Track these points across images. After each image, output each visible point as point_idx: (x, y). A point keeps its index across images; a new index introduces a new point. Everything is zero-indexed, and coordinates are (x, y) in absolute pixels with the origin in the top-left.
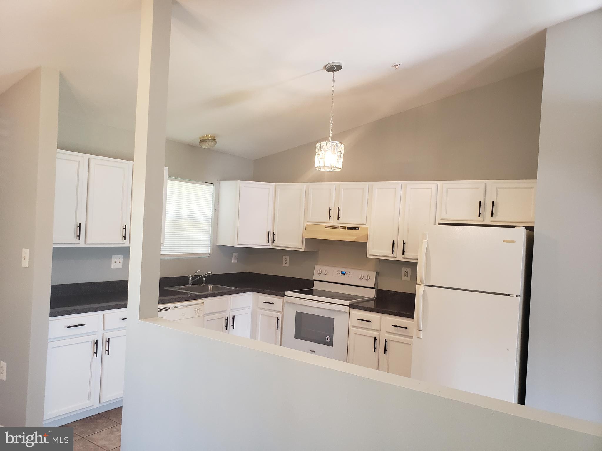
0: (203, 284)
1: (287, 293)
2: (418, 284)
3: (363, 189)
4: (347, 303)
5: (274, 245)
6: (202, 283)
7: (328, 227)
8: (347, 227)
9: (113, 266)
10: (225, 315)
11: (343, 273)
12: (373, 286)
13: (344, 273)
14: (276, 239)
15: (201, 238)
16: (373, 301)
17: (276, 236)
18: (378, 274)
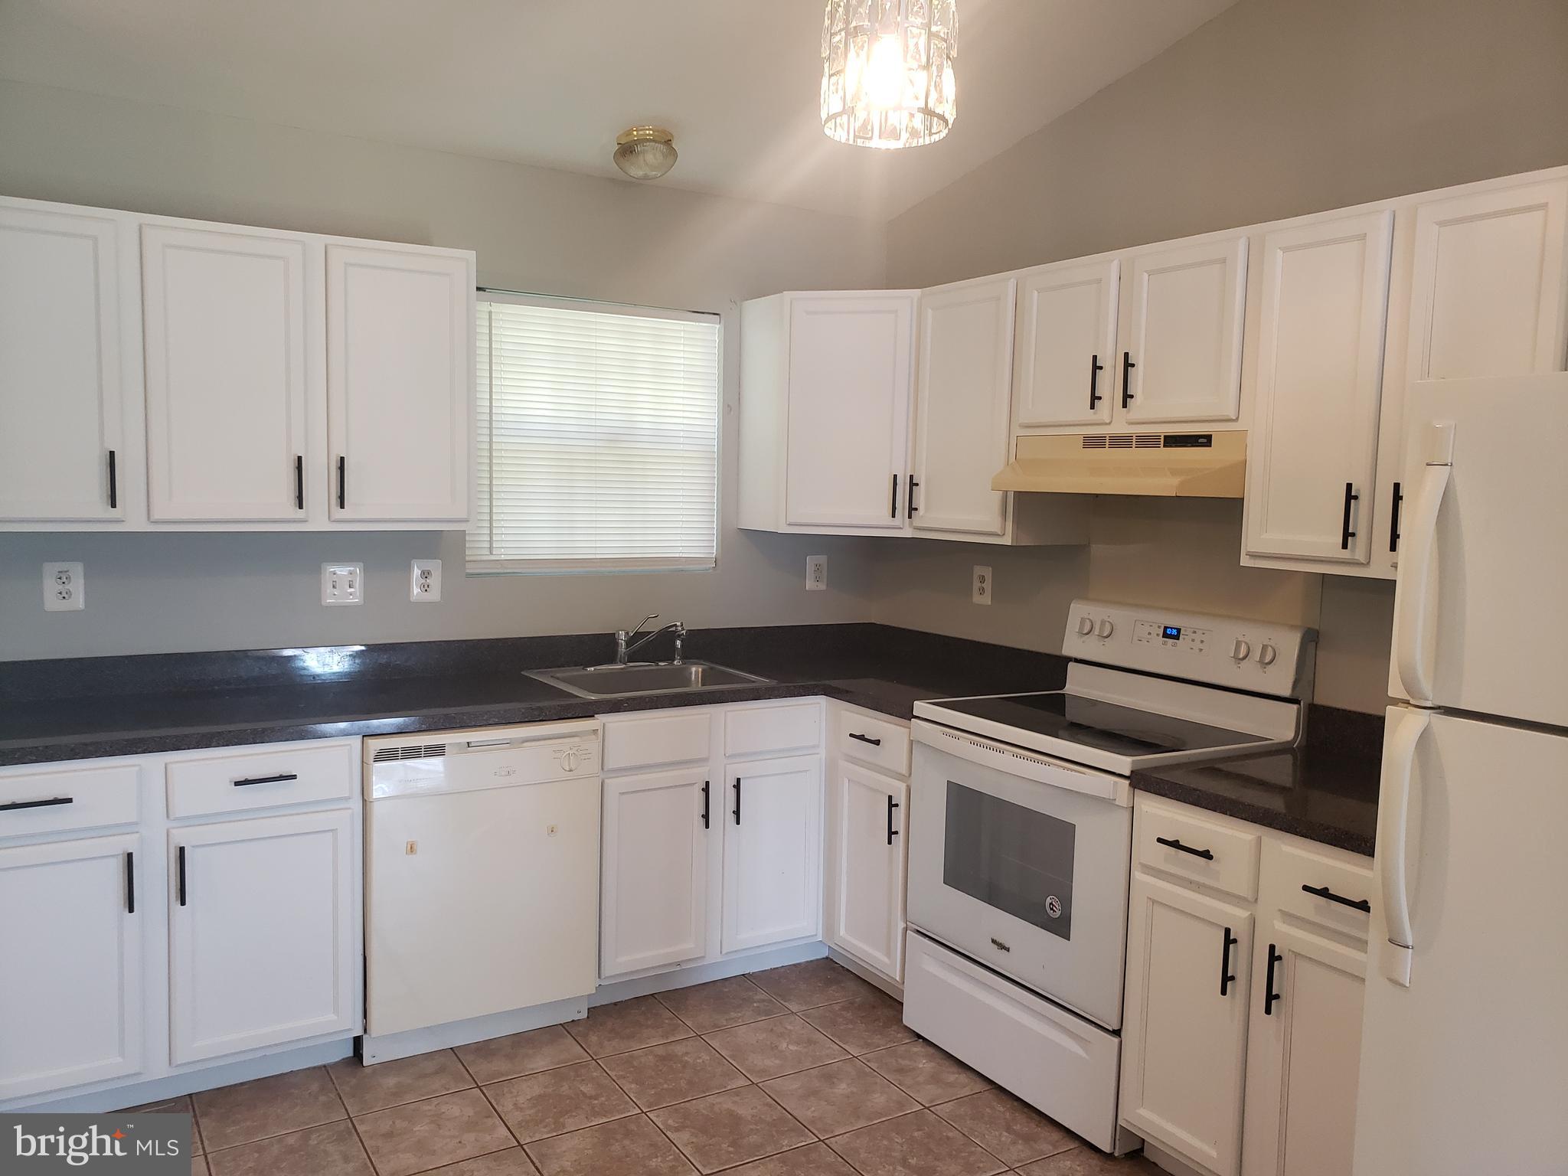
0: (675, 662)
1: (921, 707)
2: (1395, 702)
3: (1224, 261)
4: (1124, 763)
5: (914, 524)
6: (674, 660)
7: (1093, 442)
8: (1165, 436)
9: (330, 597)
10: (699, 774)
11: (1171, 634)
12: (1286, 692)
13: (1175, 632)
14: (920, 501)
15: (681, 505)
16: (1289, 758)
17: (920, 494)
18: (1311, 640)
